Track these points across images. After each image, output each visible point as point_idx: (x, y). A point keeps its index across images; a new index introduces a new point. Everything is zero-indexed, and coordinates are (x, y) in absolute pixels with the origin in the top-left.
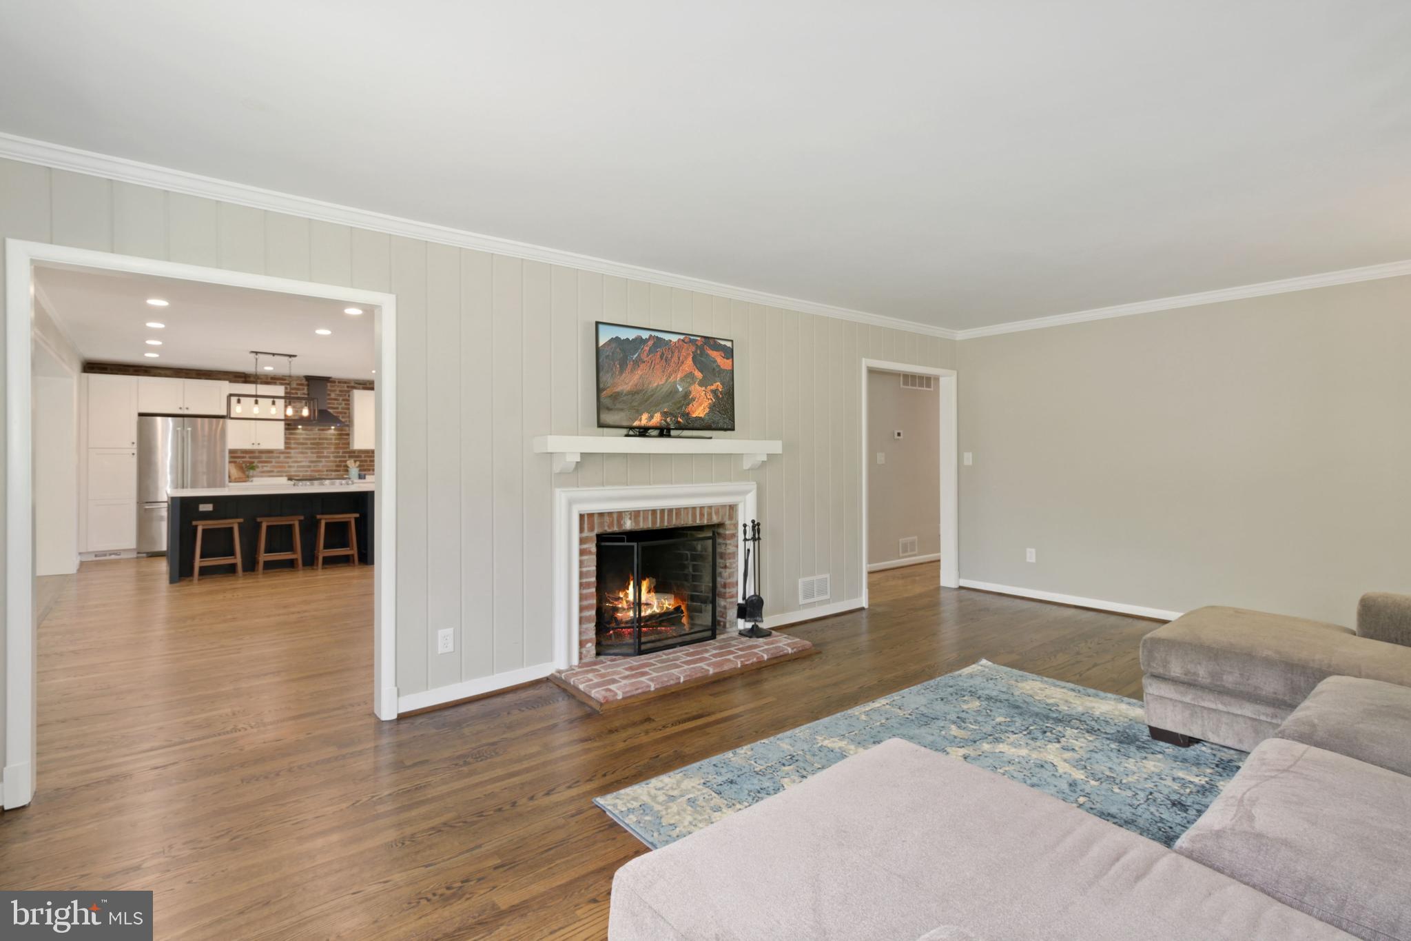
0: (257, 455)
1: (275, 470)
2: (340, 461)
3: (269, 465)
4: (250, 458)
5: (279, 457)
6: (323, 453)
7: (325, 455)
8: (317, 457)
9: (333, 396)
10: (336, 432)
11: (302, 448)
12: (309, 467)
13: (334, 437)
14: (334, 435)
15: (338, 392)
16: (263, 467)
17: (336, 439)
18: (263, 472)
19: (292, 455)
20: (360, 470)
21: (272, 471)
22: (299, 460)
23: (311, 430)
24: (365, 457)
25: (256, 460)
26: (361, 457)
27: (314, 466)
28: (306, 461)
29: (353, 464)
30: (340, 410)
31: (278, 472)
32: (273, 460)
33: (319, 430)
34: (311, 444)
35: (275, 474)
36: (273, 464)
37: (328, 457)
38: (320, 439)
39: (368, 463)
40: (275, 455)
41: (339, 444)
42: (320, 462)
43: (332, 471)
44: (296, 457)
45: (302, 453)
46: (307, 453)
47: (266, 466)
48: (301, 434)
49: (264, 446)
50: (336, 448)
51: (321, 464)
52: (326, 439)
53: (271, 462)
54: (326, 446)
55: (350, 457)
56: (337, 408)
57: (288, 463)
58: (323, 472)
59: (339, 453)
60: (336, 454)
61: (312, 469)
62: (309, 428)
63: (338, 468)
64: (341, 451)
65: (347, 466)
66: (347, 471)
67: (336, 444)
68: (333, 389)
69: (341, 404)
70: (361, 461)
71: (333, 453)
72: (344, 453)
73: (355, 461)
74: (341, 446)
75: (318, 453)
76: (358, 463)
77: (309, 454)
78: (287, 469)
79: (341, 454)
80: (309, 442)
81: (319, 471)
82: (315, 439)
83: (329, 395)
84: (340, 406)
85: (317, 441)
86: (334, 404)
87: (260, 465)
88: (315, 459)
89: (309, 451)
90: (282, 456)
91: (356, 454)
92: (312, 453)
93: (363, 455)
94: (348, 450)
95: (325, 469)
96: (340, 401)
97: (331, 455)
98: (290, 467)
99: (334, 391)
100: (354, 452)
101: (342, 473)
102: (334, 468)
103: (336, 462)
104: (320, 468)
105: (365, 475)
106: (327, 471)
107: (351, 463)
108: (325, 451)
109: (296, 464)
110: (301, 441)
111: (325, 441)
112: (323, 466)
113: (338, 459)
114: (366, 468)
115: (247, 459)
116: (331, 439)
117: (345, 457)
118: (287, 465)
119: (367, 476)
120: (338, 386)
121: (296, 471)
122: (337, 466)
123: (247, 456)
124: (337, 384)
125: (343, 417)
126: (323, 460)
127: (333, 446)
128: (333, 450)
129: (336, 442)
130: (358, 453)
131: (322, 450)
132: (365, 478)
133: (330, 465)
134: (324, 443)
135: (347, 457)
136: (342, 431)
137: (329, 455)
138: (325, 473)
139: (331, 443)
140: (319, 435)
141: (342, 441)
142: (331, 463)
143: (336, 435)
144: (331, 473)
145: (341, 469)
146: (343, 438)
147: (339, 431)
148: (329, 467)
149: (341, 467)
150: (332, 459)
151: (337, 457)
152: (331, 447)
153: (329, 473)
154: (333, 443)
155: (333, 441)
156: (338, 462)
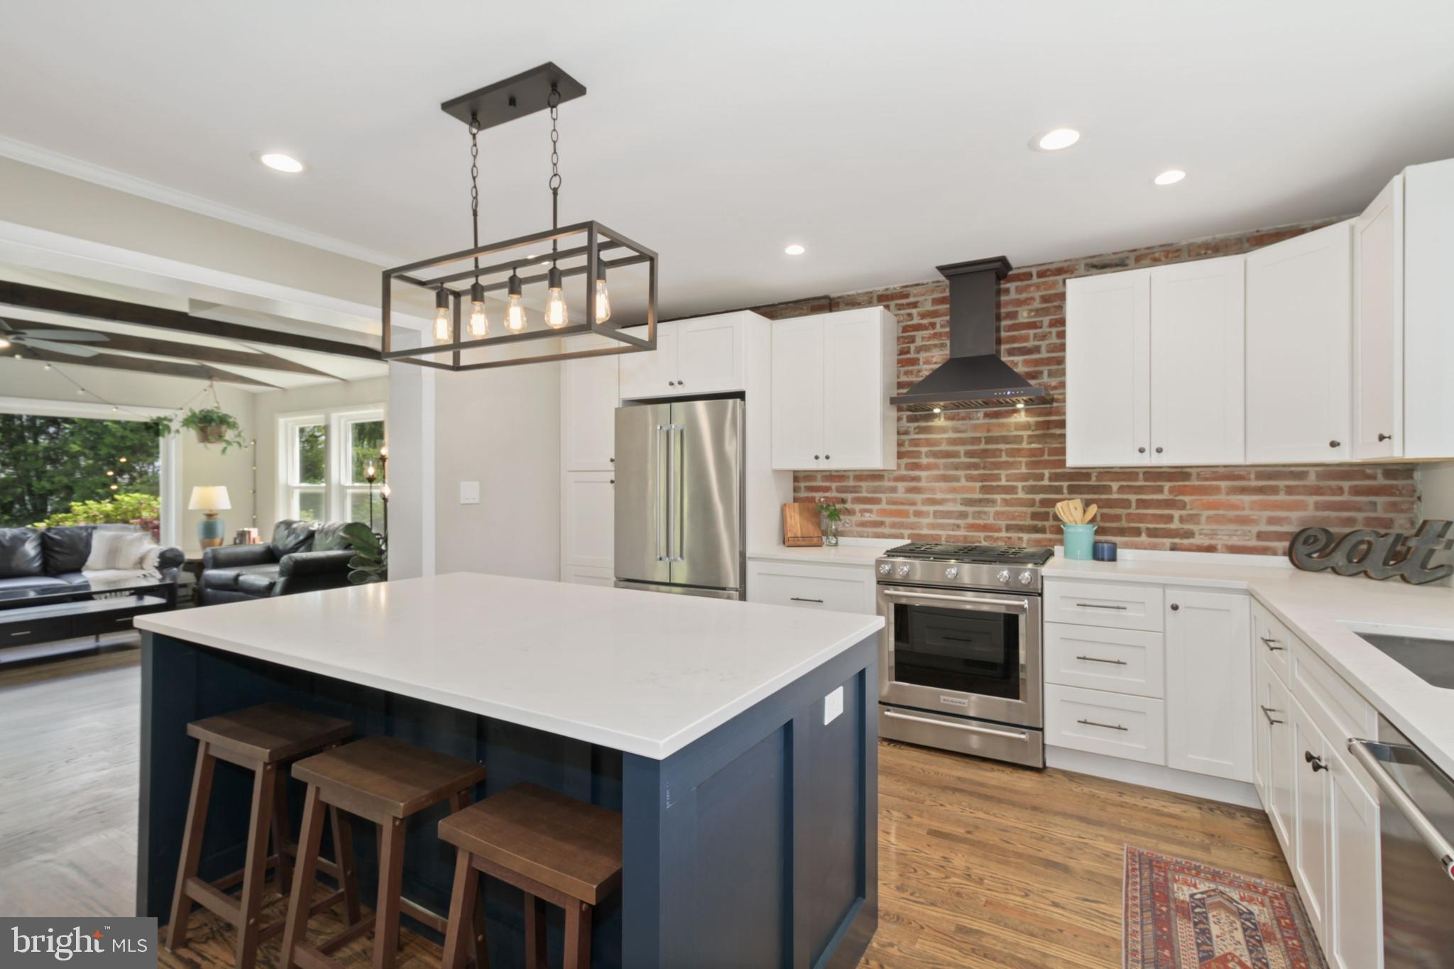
0: (851, 483)
1: (888, 520)
2: (1044, 503)
3: (875, 507)
4: (839, 490)
5: (894, 490)
6: (997, 478)
7: (1003, 482)
8: (984, 489)
9: (1024, 316)
10: (1032, 420)
11: (946, 467)
12: (963, 515)
13: (1025, 433)
14: (1027, 426)
15: (1037, 304)
16: (863, 511)
17: (1032, 439)
18: (863, 524)
19: (923, 484)
20: (1100, 532)
21: (881, 524)
22: (939, 496)
23: (969, 417)
24: (1122, 489)
25: (849, 496)
26: (1107, 489)
27: (978, 515)
28: (954, 500)
29: (1078, 514)
30: (1044, 354)
31: (893, 525)
32: (883, 496)
33: (987, 415)
34: (970, 454)
35: (887, 530)
36: (884, 506)
37: (1012, 490)
38: (989, 440)
39: (1133, 510)
40: (887, 484)
41: (1041, 451)
42: (993, 502)
43: (1021, 529)
44: (932, 490)
45: (945, 478)
46: (957, 479)
47: (870, 511)
48: (943, 430)
49: (837, 463)
50: (1031, 465)
51: (991, 510)
52: (1005, 440)
53: (876, 501)
54: (1004, 458)
55: (1073, 490)
56: (1037, 349)
57: (913, 504)
58: (999, 530)
59: (1041, 477)
60: (1031, 483)
61: (970, 521)
62: (962, 412)
63: (1040, 524)
64: (1047, 473)
65: (1056, 518)
66: (1060, 531)
67: (1032, 453)
68: (1024, 296)
69: (1044, 337)
70: (1102, 504)
71: (1025, 478)
72: (1054, 477)
73: (1087, 504)
74: (1046, 457)
75: (983, 478)
76: (1094, 510)
77: (963, 482)
78: (912, 519)
79: (1046, 482)
80: (962, 449)
81: (985, 528)
82: (976, 440)
83: (1013, 315)
84: (1044, 344)
85: (983, 446)
86: (1025, 339)
87: (858, 507)
88: (977, 496)
89: (961, 473)
90: (901, 486)
91: (1093, 482)
92: (970, 478)
93: (1115, 486)
94: (1062, 470)
95: (1003, 523)
96: (1045, 329)
97: (1020, 484)
98: (918, 514)
99: (1029, 300)
100: (1082, 474)
101: (1048, 536)
102: (1029, 522)
103: (1031, 503)
104: (991, 521)
105: (1117, 548)
106: (1009, 528)
107: (1071, 511)
108: (1003, 474)
109: (932, 509)
110: (944, 447)
111: (1003, 446)
112: (997, 514)
113: (1038, 497)
114: (1124, 524)
115: (833, 494)
116: (1018, 439)
117: (1058, 490)
118: (911, 509)
119: (1120, 552)
120: (1038, 286)
121: (932, 526)
122: (1035, 516)
123: (834, 485)
124: (1035, 280)
125: (1050, 375)
126: (998, 497)
127: (1024, 460)
128: (1024, 470)
129: (1034, 446)
130: (1098, 479)
131: (996, 472)
132: (1113, 558)
133: (1016, 514)
134: (1001, 450)
135: (1065, 491)
136: (1049, 414)
137: (1014, 484)
138: (1004, 534)
139: (1019, 450)
140: (988, 431)
141: (1046, 443)
142: (1020, 506)
143: (1033, 428)
144: (1021, 535)
145: (1047, 524)
146: (1053, 436)
147: (1040, 415)
148: (1014, 518)
149: (1048, 520)
150: (1021, 495)
151: (1032, 490)
152: (1020, 462)
153: (1014, 535)
154: (1023, 449)
155: (1024, 445)
156: (1037, 504)
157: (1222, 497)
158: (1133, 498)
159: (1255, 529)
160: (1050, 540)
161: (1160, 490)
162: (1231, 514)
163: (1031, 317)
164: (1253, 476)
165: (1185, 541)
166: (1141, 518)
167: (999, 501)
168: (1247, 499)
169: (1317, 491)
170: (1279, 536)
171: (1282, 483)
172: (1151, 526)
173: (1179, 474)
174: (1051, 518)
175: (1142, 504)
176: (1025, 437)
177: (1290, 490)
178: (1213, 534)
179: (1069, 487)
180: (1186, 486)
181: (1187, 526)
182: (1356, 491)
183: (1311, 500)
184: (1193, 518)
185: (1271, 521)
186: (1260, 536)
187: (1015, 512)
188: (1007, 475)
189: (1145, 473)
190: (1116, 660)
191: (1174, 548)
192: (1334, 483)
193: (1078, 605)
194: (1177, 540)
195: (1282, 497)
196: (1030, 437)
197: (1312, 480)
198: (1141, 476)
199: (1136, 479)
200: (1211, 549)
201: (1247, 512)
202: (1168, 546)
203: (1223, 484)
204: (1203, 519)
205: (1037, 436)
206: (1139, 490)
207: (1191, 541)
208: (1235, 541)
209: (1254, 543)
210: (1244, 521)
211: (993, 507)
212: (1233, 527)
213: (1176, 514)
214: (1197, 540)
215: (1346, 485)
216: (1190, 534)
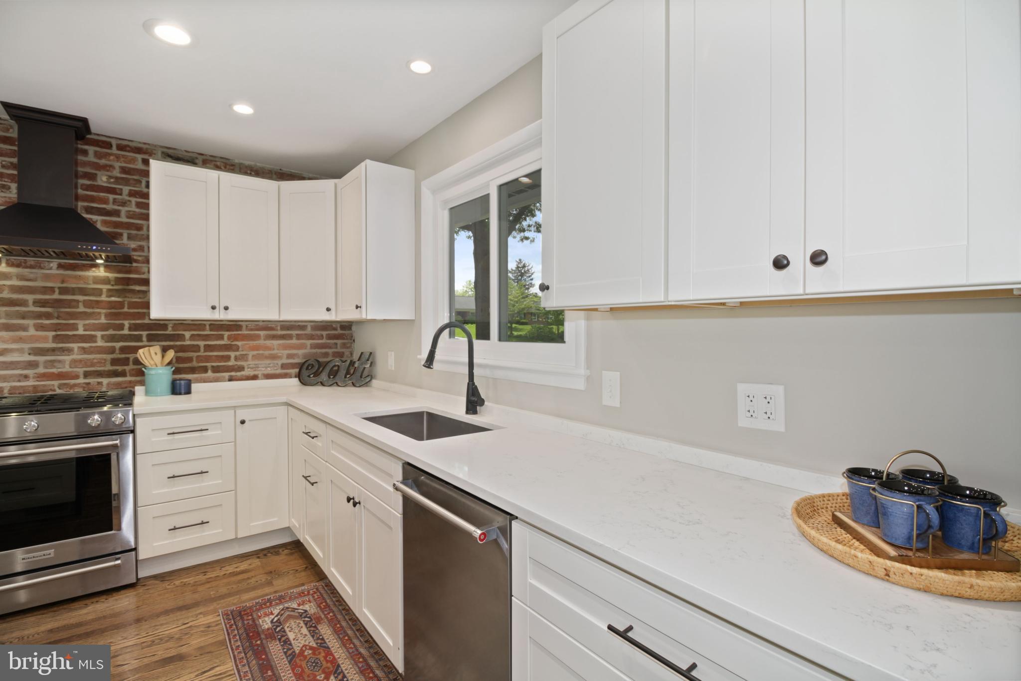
2: (123, 350)
6: (74, 327)
7: (81, 332)
8: (58, 339)
9: (103, 179)
10: (111, 275)
11: (9, 316)
12: (32, 365)
13: (105, 287)
14: (106, 281)
15: (117, 173)
17: (111, 293)
20: (177, 371)
23: (38, 267)
24: (193, 337)
26: (181, 337)
27: (50, 364)
28: (20, 350)
29: (158, 358)
30: (123, 219)
33: (61, 267)
37: (92, 339)
38: (63, 291)
39: (202, 353)
41: (121, 305)
42: (69, 351)
43: (100, 374)
45: (7, 328)
46: (23, 329)
48: (5, 276)
50: (109, 316)
51: (67, 358)
52: (83, 291)
54: (81, 309)
55: (152, 338)
56: (117, 213)
58: (77, 377)
59: (121, 327)
60: (111, 332)
61: (41, 370)
62: (30, 260)
63: (120, 368)
64: (127, 323)
65: (137, 362)
66: (142, 374)
67: (112, 305)
68: (103, 162)
69: (124, 204)
70: (178, 349)
71: (104, 328)
72: (132, 328)
73: (165, 350)
74: (126, 310)
75: (56, 328)
76: (171, 354)
77: (32, 332)
79: (126, 332)
80: (29, 298)
81: (60, 376)
82: (48, 290)
83: (92, 177)
84: (124, 210)
85: (56, 296)
86: (106, 201)
88: (50, 345)
89: (29, 322)
91: (169, 331)
92: (40, 328)
93: (187, 334)
94: (146, 321)
95: (80, 371)
96: (125, 197)
97: (99, 334)
99: (107, 168)
100: (161, 324)
101: (128, 378)
102: (109, 367)
103: (112, 351)
104: (67, 369)
105: (189, 384)
106: (86, 375)
107: (151, 354)
108: (81, 324)
110: (6, 295)
111: (81, 298)
112: (74, 363)
113: (118, 345)
114: (195, 364)
116: (99, 292)
117: (139, 338)
119: (194, 386)
120: (118, 157)
122: (114, 362)
124: (114, 150)
125: (130, 238)
126: (75, 346)
127: (104, 311)
128: (103, 320)
129: (113, 299)
130: (174, 328)
131: (72, 322)
132: (188, 392)
133: (95, 361)
134: (78, 301)
135: (144, 339)
136: (129, 272)
137: (93, 333)
138: (81, 380)
139: (97, 302)
140: (63, 282)
141: (126, 297)
142: (99, 354)
143: (112, 283)
144: (100, 380)
145: (127, 368)
146: (133, 291)
147: (119, 272)
148: (92, 365)
149: (128, 365)
150: (100, 343)
151: (112, 338)
152: (99, 313)
153: (93, 381)
154: (102, 301)
155: (104, 298)
156: (117, 351)
157: (261, 342)
158: (202, 343)
159: (280, 362)
160: (130, 382)
161: (221, 337)
162: (267, 353)
163: (110, 183)
164: (279, 328)
165: (239, 374)
166: (208, 359)
167: (76, 350)
168: (276, 343)
169: (311, 337)
170: (293, 366)
171: (294, 333)
172: (214, 364)
173: (234, 326)
174: (131, 363)
175: (208, 348)
176: (104, 291)
177: (299, 337)
178: (256, 367)
179: (148, 335)
180: (239, 334)
181: (240, 363)
182: (330, 337)
183: (309, 342)
184: (244, 357)
185: (289, 356)
186: (283, 366)
187: (94, 359)
188: (84, 325)
189: (210, 325)
190: (199, 471)
191: (231, 379)
192: (319, 333)
193: (169, 434)
194: (233, 374)
195: (294, 341)
196: (109, 290)
197: (309, 331)
198: (208, 327)
199: (204, 330)
200: (255, 378)
201: (275, 352)
202: (227, 378)
203: (262, 333)
204: (250, 357)
205: (116, 290)
206: (206, 337)
207: (243, 373)
208: (269, 371)
209: (279, 371)
210: (274, 357)
211: (69, 355)
212: (268, 362)
213: (233, 354)
214: (247, 372)
215: (325, 333)
216: (241, 369)
